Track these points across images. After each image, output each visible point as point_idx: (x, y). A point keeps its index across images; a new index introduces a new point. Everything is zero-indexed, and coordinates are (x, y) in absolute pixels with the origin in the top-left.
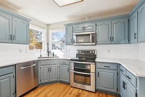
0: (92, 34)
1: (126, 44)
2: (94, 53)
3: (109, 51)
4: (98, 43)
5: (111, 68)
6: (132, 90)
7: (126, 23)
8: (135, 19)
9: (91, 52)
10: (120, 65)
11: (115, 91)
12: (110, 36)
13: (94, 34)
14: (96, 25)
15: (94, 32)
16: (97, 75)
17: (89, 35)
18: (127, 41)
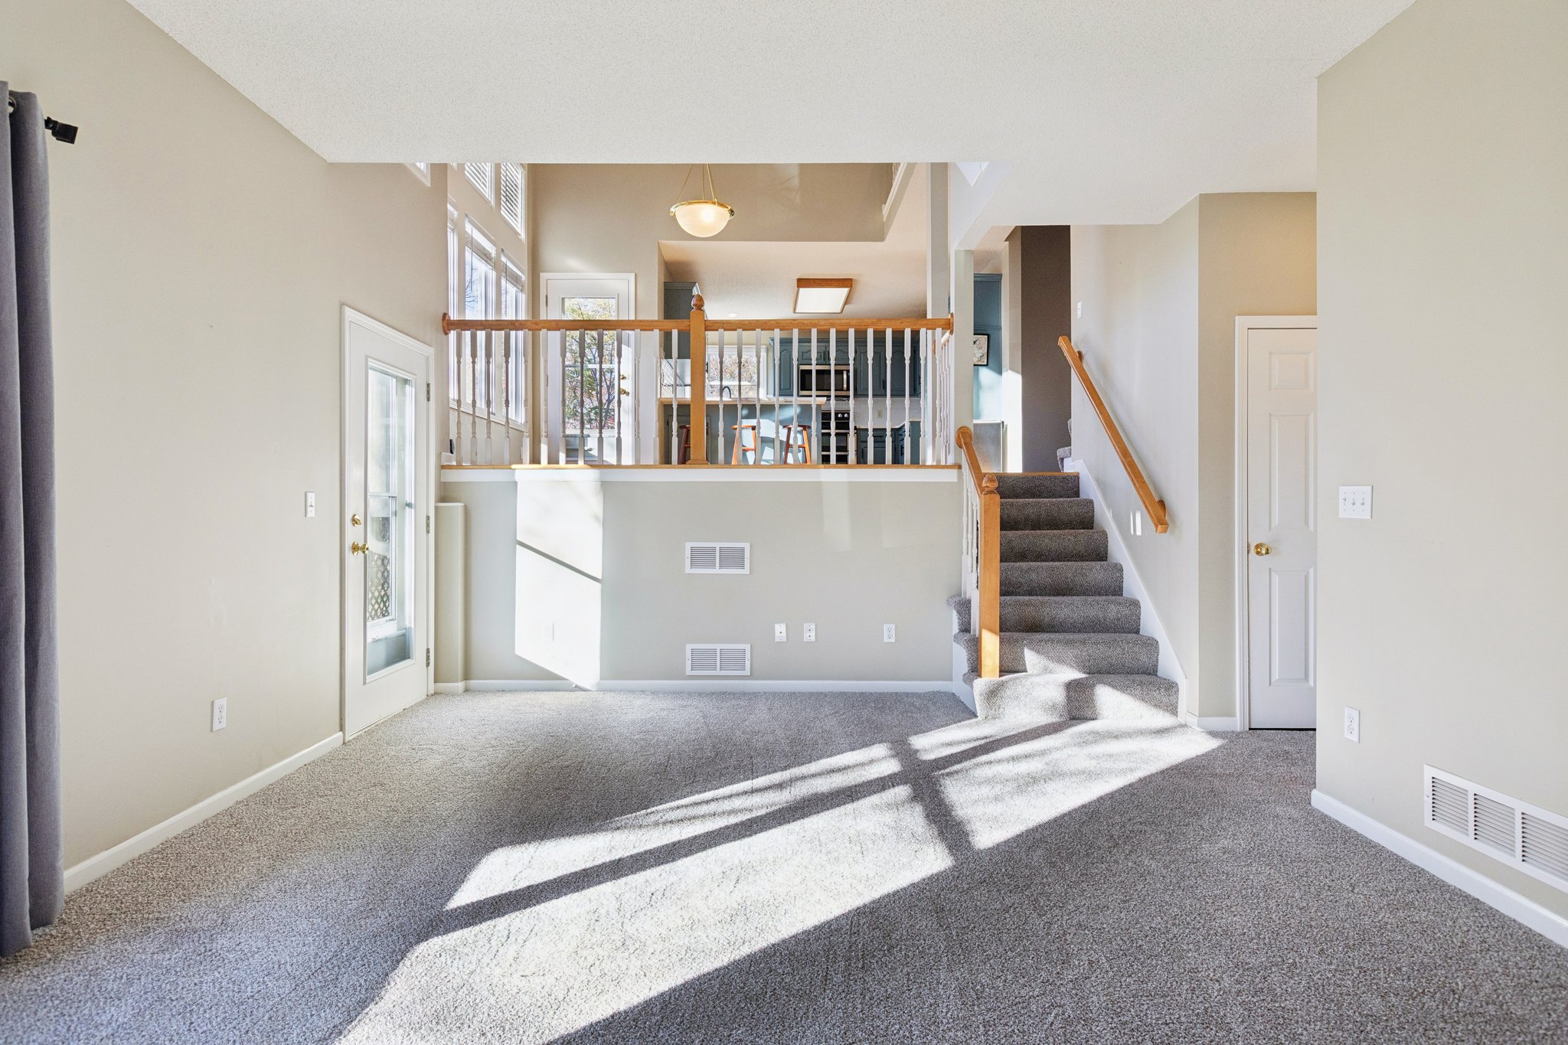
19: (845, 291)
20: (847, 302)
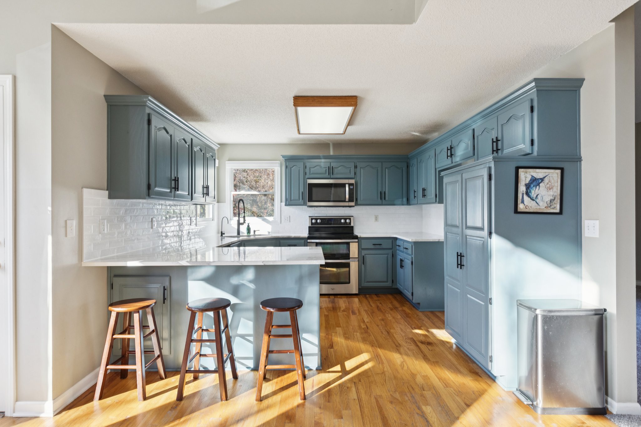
0: (350, 185)
1: (403, 205)
2: (350, 223)
3: (376, 219)
4: (359, 202)
5: (384, 246)
6: (410, 294)
7: (405, 169)
8: (415, 168)
9: (343, 221)
10: (396, 239)
11: (389, 284)
12: (380, 190)
13: (352, 184)
14: (356, 167)
15: (352, 181)
16: (362, 260)
17: (343, 185)
18: (405, 200)
19: (349, 110)
20: (350, 122)
